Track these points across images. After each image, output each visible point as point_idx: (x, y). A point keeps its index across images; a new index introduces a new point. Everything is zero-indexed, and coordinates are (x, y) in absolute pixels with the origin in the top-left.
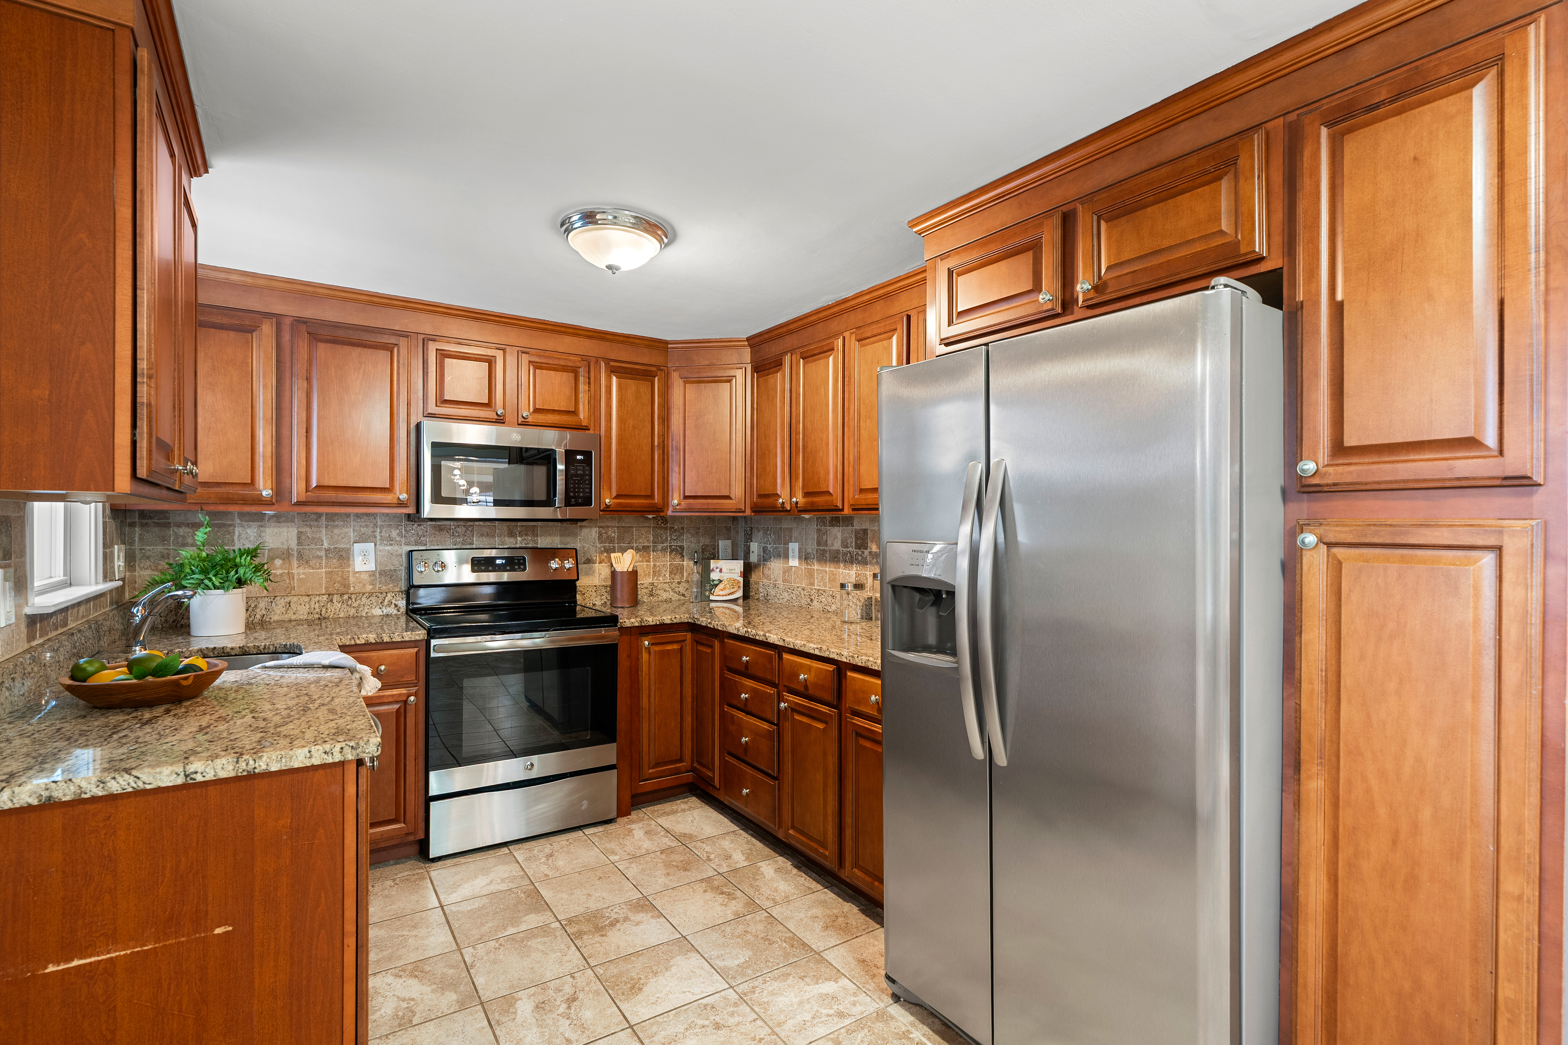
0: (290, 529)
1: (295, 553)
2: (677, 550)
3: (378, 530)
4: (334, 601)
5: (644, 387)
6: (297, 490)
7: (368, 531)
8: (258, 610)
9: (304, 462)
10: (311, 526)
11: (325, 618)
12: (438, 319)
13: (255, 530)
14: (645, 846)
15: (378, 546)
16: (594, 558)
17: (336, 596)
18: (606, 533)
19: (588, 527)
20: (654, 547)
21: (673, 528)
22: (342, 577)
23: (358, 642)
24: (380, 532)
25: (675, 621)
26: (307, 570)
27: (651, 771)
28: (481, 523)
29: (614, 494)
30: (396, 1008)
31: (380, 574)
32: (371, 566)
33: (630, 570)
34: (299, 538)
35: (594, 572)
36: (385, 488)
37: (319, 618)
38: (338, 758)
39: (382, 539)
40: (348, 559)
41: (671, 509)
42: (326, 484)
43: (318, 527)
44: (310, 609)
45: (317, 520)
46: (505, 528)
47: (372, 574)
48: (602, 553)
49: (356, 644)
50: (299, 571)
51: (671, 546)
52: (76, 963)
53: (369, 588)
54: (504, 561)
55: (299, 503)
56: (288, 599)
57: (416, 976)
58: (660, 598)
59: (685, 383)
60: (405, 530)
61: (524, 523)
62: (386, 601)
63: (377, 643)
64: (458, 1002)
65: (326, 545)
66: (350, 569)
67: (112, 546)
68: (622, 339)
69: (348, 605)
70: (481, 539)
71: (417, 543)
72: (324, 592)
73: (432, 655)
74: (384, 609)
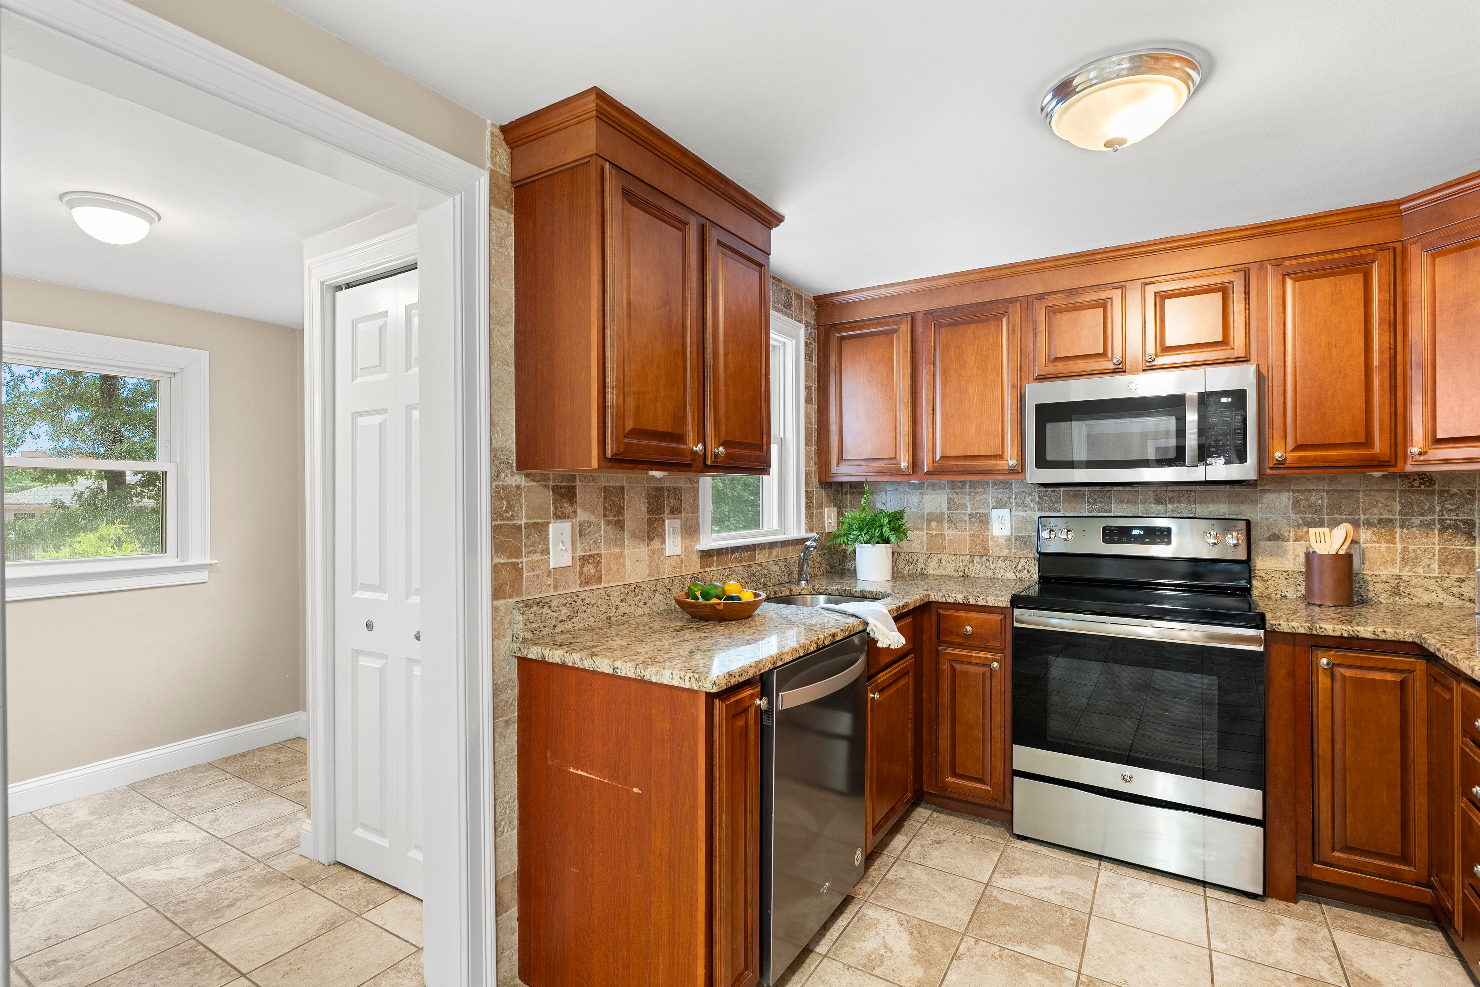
0: (942, 496)
1: (946, 517)
2: (1457, 527)
3: (1014, 497)
4: (975, 561)
5: (1352, 284)
6: (926, 463)
7: (1004, 497)
8: (919, 564)
9: (931, 436)
10: (957, 493)
11: (967, 576)
12: (1048, 275)
13: (918, 497)
14: (1279, 956)
15: (1013, 512)
16: (1286, 534)
17: (976, 557)
18: (1307, 500)
19: (1274, 491)
20: (1403, 521)
21: (1447, 491)
22: (983, 540)
23: (948, 600)
24: (1015, 499)
25: (1383, 637)
26: (955, 532)
27: (1336, 854)
28: (1121, 488)
29: (1291, 445)
30: (875, 949)
31: (1016, 539)
32: (1006, 531)
33: (1342, 552)
34: (949, 504)
35: (1285, 552)
36: (997, 455)
37: (963, 576)
39: (1017, 506)
40: (988, 524)
41: (1409, 461)
42: (950, 454)
43: (963, 493)
44: (956, 566)
45: (962, 487)
46: (1151, 493)
47: (1008, 539)
48: (1299, 526)
49: (947, 603)
50: (949, 533)
51: (1441, 521)
53: (1005, 552)
54: (1142, 532)
55: (928, 473)
56: (939, 557)
57: (911, 933)
58: (1415, 601)
59: (1433, 257)
60: (1039, 496)
61: (1176, 488)
62: (1020, 566)
63: (964, 604)
64: (918, 982)
65: (969, 511)
66: (989, 533)
67: (821, 507)
68: (1303, 224)
69: (986, 567)
70: (1120, 506)
71: (1050, 509)
72: (968, 552)
73: (1016, 625)
74: (1017, 574)
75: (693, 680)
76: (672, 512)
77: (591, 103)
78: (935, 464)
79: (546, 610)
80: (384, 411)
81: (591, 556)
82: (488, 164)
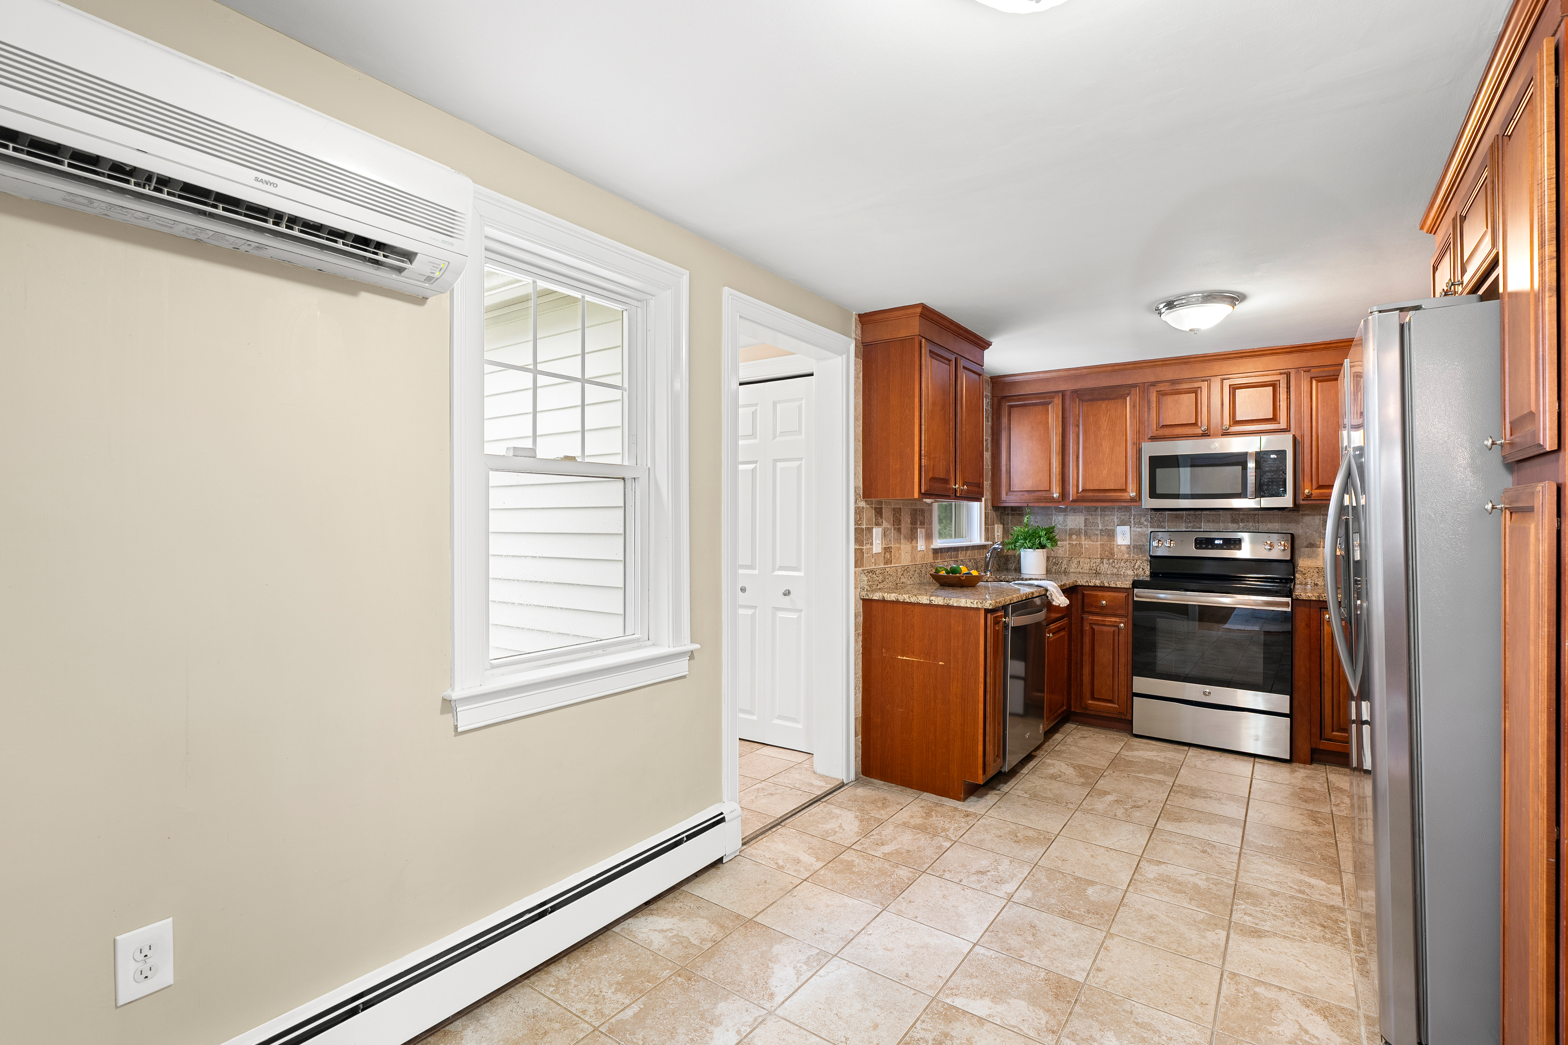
0: (1081, 517)
1: (1083, 531)
3: (1133, 518)
4: (1104, 563)
6: (1072, 494)
7: (1126, 518)
8: (1063, 565)
9: (1075, 476)
10: (1092, 515)
11: (1099, 573)
12: (1158, 369)
13: (1065, 518)
14: (1293, 781)
15: (1132, 529)
16: (1318, 543)
17: (1105, 560)
19: (1310, 515)
22: (1110, 547)
23: (1090, 584)
26: (1090, 543)
27: (1335, 733)
28: (1208, 512)
29: (1315, 485)
31: (1134, 547)
32: (1127, 542)
34: (1085, 522)
35: (1317, 555)
36: (1122, 489)
37: (1095, 573)
38: (975, 606)
39: (1135, 524)
40: (1114, 536)
42: (1088, 488)
43: (1096, 515)
44: (1090, 566)
45: (1095, 511)
46: (1229, 516)
47: (1128, 547)
49: (1089, 586)
50: (1085, 542)
52: (904, 658)
53: (1126, 556)
54: (1222, 542)
55: (1073, 501)
56: (1078, 560)
57: (1075, 768)
60: (1151, 518)
61: (1243, 512)
62: (1136, 565)
63: (1100, 587)
65: (1100, 527)
66: (1115, 543)
67: (993, 524)
68: (1323, 346)
69: (1112, 566)
70: (1208, 524)
71: (1158, 527)
72: (1099, 557)
73: (1136, 599)
74: (1135, 571)
75: (979, 603)
76: (921, 524)
77: (919, 310)
78: (1078, 495)
79: (874, 576)
80: (755, 462)
81: (888, 548)
82: (854, 336)
